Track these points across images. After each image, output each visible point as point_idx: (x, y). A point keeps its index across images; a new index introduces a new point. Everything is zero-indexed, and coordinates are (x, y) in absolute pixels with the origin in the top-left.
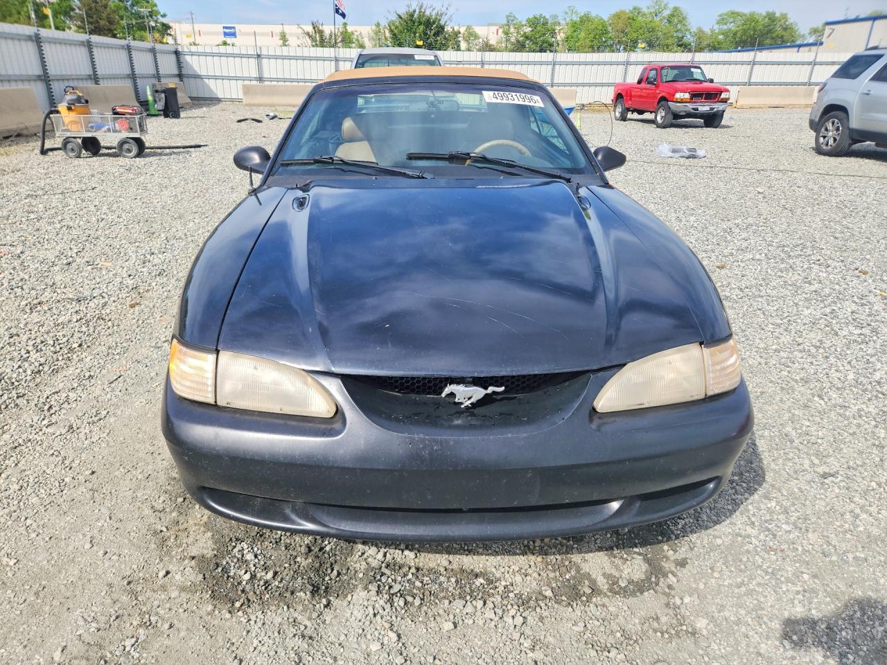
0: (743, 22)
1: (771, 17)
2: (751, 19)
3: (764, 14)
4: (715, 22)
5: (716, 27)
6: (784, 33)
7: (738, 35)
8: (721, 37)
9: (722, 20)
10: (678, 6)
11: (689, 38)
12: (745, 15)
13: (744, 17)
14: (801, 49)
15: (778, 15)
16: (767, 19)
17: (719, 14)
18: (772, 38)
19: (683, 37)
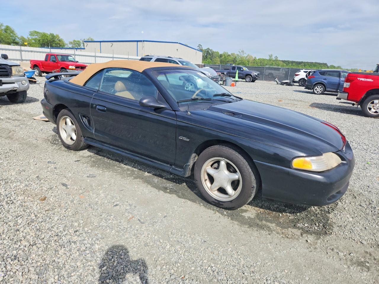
0: (41, 36)
1: (52, 35)
2: (44, 35)
3: (49, 34)
4: (29, 34)
5: (29, 37)
6: (59, 42)
7: (41, 41)
8: (33, 41)
9: (31, 34)
10: (8, 25)
11: (17, 40)
12: (41, 33)
13: (41, 34)
14: (78, 50)
15: (55, 35)
16: (51, 36)
17: (30, 31)
18: (55, 44)
19: (15, 39)
